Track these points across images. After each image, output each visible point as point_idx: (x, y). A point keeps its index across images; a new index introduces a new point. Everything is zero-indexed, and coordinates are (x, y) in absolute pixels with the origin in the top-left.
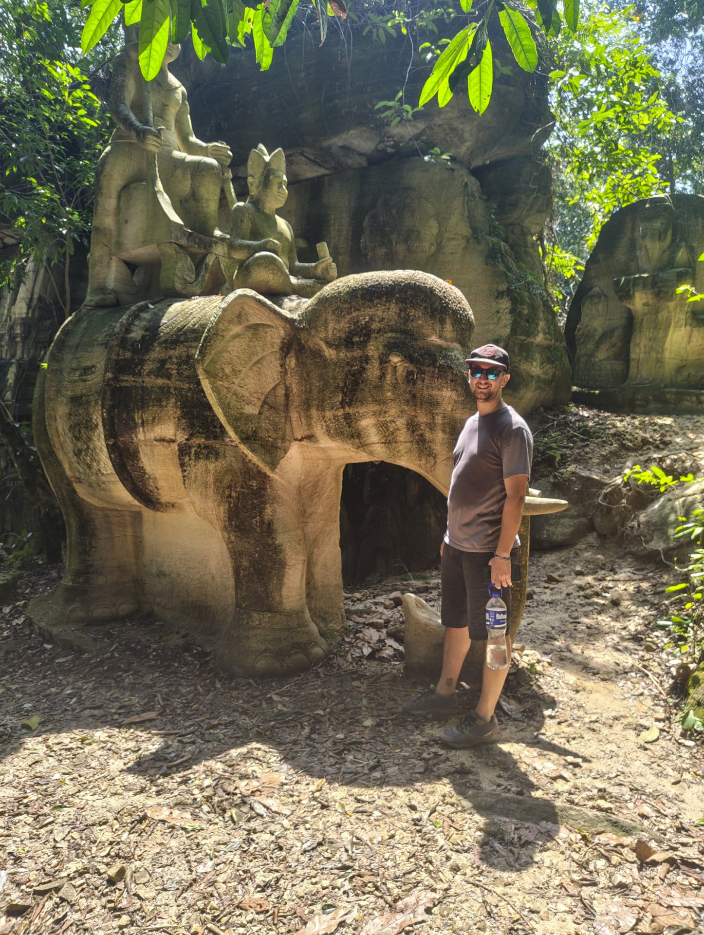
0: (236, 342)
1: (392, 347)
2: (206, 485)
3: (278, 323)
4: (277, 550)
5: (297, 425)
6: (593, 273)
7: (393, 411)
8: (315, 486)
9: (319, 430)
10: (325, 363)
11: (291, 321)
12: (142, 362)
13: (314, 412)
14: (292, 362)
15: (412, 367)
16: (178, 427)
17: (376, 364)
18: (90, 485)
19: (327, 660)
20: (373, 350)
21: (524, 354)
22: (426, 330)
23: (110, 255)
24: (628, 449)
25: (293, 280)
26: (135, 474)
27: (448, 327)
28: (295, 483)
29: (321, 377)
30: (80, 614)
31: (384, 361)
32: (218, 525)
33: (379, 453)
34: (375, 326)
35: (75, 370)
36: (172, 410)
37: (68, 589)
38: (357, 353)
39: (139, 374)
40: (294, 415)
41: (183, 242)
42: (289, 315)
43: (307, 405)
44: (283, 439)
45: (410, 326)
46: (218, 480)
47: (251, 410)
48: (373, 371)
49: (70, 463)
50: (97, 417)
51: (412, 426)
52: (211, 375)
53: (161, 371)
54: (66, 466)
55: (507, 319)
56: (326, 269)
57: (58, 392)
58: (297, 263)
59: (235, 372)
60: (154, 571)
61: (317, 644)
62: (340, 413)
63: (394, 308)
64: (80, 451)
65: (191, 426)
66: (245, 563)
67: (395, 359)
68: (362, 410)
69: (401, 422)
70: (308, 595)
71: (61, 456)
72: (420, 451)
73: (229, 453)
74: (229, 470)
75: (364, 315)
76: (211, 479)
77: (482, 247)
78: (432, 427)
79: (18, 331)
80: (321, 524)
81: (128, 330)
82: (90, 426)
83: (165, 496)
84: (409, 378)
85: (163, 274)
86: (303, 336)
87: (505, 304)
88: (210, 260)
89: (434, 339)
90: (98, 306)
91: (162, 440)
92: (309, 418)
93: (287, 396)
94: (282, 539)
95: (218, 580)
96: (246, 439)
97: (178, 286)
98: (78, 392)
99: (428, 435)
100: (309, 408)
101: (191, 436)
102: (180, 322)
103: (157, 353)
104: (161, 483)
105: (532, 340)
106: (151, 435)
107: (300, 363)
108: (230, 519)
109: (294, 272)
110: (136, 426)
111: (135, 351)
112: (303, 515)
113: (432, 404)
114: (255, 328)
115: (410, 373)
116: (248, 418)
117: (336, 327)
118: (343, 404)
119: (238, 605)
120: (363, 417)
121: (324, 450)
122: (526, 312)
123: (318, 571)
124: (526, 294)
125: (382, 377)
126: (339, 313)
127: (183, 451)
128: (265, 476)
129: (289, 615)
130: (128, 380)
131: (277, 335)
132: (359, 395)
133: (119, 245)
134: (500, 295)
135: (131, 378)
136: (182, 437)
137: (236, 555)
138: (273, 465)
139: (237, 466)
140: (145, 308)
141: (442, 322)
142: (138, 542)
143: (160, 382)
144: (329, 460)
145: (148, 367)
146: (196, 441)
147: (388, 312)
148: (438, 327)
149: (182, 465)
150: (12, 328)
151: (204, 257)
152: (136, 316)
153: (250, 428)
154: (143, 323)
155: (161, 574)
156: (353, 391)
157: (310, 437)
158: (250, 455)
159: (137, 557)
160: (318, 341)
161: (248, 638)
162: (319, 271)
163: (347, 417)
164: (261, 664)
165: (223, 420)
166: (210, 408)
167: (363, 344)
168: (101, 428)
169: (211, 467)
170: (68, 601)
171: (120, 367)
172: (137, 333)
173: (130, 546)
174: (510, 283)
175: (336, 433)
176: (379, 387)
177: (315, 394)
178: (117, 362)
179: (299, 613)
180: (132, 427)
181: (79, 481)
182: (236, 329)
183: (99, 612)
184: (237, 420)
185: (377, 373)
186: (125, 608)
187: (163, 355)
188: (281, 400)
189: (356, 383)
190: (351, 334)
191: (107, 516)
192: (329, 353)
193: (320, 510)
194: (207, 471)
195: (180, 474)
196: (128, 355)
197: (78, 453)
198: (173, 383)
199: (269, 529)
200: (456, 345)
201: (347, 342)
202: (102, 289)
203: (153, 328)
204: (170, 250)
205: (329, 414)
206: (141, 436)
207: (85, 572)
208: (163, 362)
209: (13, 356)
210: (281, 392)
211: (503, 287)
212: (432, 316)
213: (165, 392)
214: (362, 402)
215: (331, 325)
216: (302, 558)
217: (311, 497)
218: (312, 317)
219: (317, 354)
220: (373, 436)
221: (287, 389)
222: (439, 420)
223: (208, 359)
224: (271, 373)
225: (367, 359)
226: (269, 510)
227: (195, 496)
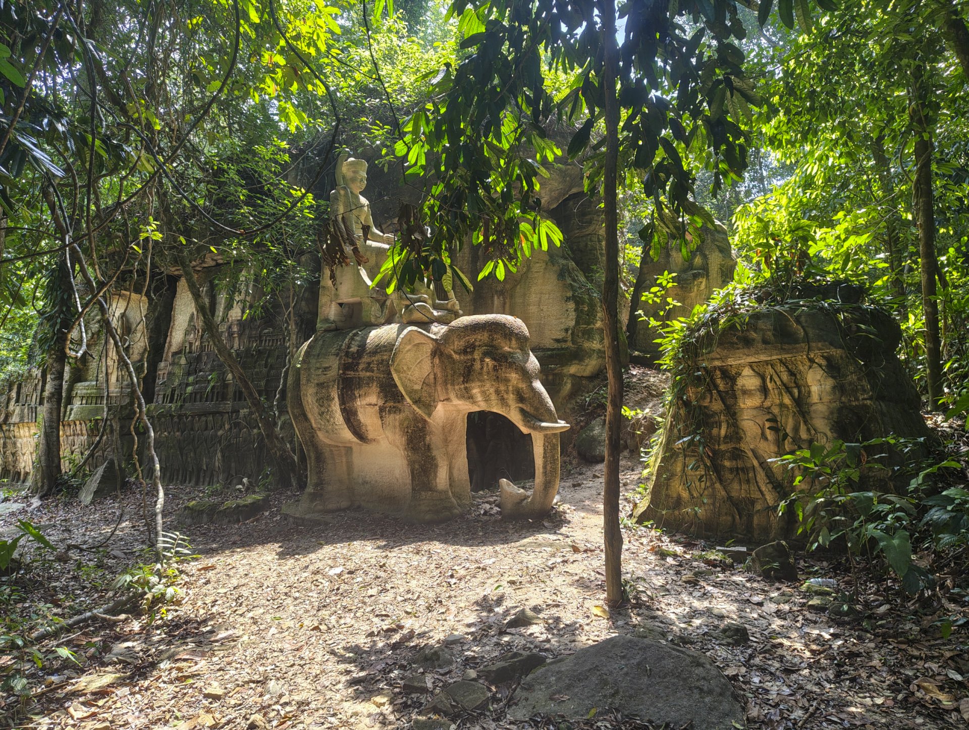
0: (408, 354)
1: (486, 354)
2: (395, 427)
3: (429, 341)
4: (433, 459)
5: (440, 393)
6: (645, 270)
7: (488, 385)
8: (452, 425)
9: (452, 395)
10: (454, 362)
11: (436, 340)
12: (358, 364)
13: (449, 386)
14: (437, 361)
15: (496, 364)
16: (378, 397)
17: (479, 362)
18: (327, 432)
19: (462, 516)
20: (477, 355)
21: (586, 336)
22: (503, 344)
23: (331, 301)
24: (653, 396)
25: (435, 313)
26: (355, 423)
27: (514, 342)
28: (441, 424)
29: (452, 369)
30: (321, 507)
31: (482, 361)
32: (402, 448)
33: (481, 406)
34: (477, 344)
35: (318, 368)
36: (375, 388)
37: (310, 494)
38: (469, 357)
39: (357, 370)
40: (439, 388)
41: (374, 296)
42: (434, 337)
43: (445, 383)
44: (434, 401)
45: (494, 343)
46: (401, 424)
47: (417, 387)
48: (477, 366)
49: (315, 420)
50: (335, 394)
51: (497, 392)
52: (397, 371)
53: (368, 368)
54: (313, 422)
55: (573, 315)
56: (453, 305)
57: (308, 381)
58: (437, 301)
59: (409, 369)
60: (360, 481)
61: (456, 508)
62: (462, 386)
63: (486, 334)
64: (323, 413)
65: (386, 396)
66: (417, 467)
67: (487, 360)
68: (473, 385)
69: (492, 390)
70: (450, 485)
71: (310, 416)
72: (502, 404)
73: (406, 410)
74: (407, 418)
75: (472, 339)
76: (397, 424)
77: (556, 268)
78: (507, 392)
79: (235, 329)
80: (456, 446)
81: (349, 347)
82: (329, 399)
83: (371, 435)
84: (495, 369)
85: (364, 314)
86: (442, 347)
87: (571, 305)
88: (388, 303)
89: (507, 349)
90: (327, 331)
91: (370, 405)
92: (447, 389)
93: (435, 378)
94: (435, 453)
95: (400, 481)
96: (416, 402)
97: (373, 320)
98: (322, 381)
99: (505, 396)
100: (446, 384)
101: (386, 401)
102: (377, 341)
103: (365, 359)
104: (369, 428)
105: (592, 326)
106: (364, 402)
107: (441, 361)
108: (408, 444)
109: (435, 307)
110: (356, 398)
111: (354, 359)
112: (446, 441)
113: (507, 380)
114: (418, 345)
115: (495, 366)
116: (416, 391)
117: (459, 344)
118: (463, 382)
119: (413, 489)
120: (473, 388)
121: (455, 406)
122: (586, 309)
123: (456, 473)
124: (586, 297)
125: (482, 368)
126: (460, 337)
127: (382, 410)
128: (425, 421)
129: (441, 492)
130: (351, 374)
131: (429, 347)
132: (471, 378)
133: (337, 295)
134: (568, 299)
135: (352, 373)
136: (381, 403)
137: (411, 463)
138: (430, 415)
139: (411, 416)
140: (356, 334)
141: (510, 340)
142: (350, 465)
143: (368, 374)
144: (459, 411)
145: (361, 367)
146: (388, 404)
147: (483, 337)
148: (508, 343)
149: (381, 417)
150: (230, 327)
151: (385, 301)
152: (352, 339)
153: (417, 397)
154: (357, 343)
155: (365, 483)
156: (468, 375)
157: (448, 399)
158: (418, 410)
159: (349, 475)
160: (449, 350)
161: (419, 505)
162: (449, 306)
163: (466, 388)
164: (428, 517)
165: (404, 393)
166: (396, 386)
167: (472, 353)
168: (336, 399)
169: (397, 417)
170: (312, 501)
171: (346, 367)
172: (354, 349)
173: (345, 468)
174: (574, 291)
175: (461, 397)
176: (481, 374)
177: (449, 377)
178: (345, 364)
179: (446, 492)
180: (353, 398)
181: (320, 429)
182: (408, 347)
183: (330, 506)
184: (410, 393)
185: (479, 367)
186: (344, 504)
187: (369, 360)
188: (432, 380)
189: (469, 372)
190: (466, 347)
191: (331, 451)
192: (456, 357)
193: (455, 438)
194: (395, 420)
195: (380, 422)
196: (350, 360)
197: (321, 414)
198: (375, 374)
199: (428, 448)
200: (518, 351)
201: (464, 352)
202: (326, 320)
203: (363, 345)
204: (367, 301)
205: (457, 387)
206: (359, 403)
207: (320, 484)
208: (369, 364)
209: (232, 348)
210: (432, 377)
211: (570, 294)
212: (505, 338)
213: (371, 379)
214: (473, 381)
215: (456, 343)
216: (446, 463)
217: (450, 432)
218: (446, 337)
219: (450, 357)
220: (479, 398)
221: (435, 374)
222: (511, 388)
223: (396, 364)
224: (426, 367)
225: (474, 360)
226: (428, 438)
227: (389, 434)
